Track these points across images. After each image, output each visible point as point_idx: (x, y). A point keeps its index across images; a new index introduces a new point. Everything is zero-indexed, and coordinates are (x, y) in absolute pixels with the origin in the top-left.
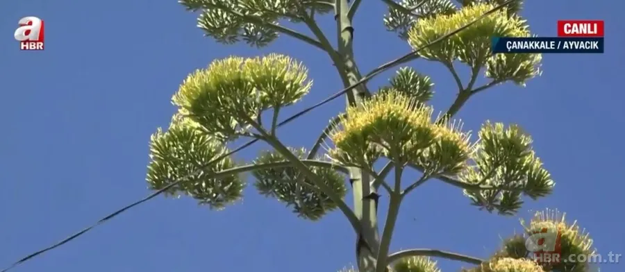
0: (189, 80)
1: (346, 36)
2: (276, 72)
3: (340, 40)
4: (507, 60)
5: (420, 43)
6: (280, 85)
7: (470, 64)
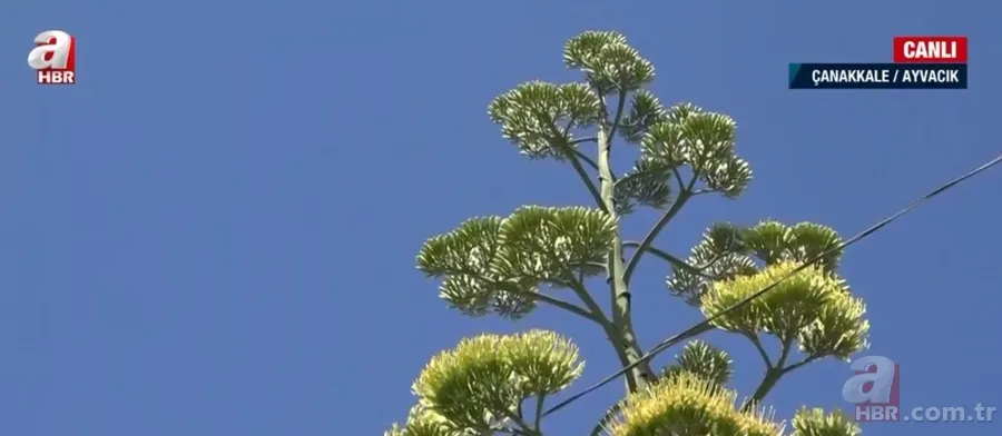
0: (432, 364)
1: (622, 303)
2: (539, 351)
3: (616, 308)
4: (825, 330)
5: (716, 311)
6: (544, 368)
7: (780, 335)
